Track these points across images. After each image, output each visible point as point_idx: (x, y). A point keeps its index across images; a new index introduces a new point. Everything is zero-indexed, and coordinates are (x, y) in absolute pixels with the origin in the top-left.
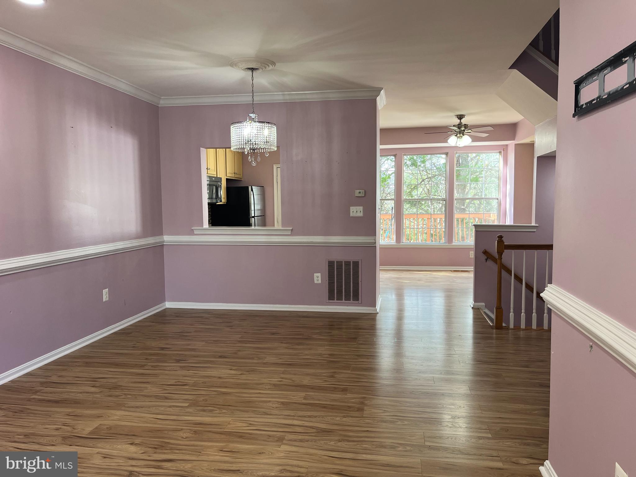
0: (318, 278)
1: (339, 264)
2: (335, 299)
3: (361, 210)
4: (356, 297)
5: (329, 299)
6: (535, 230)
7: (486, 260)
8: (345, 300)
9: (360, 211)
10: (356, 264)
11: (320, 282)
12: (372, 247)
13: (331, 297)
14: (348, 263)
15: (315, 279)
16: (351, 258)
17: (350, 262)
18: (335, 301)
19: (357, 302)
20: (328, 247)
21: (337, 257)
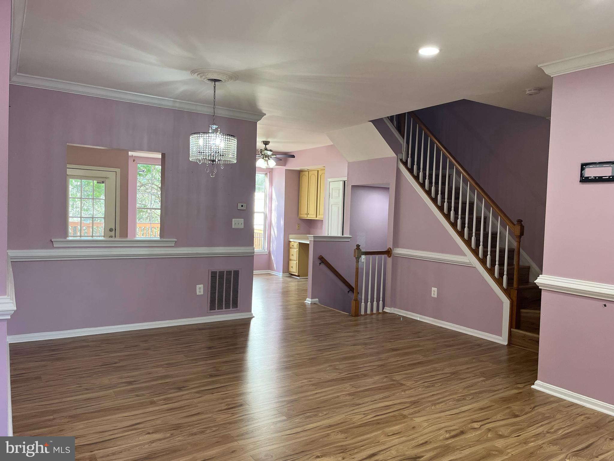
0: (200, 289)
1: (221, 273)
2: (216, 309)
3: (243, 222)
4: (235, 305)
5: (211, 310)
6: (349, 240)
7: (320, 264)
8: (225, 309)
9: (241, 223)
10: (237, 273)
11: (202, 293)
12: (250, 257)
13: (212, 307)
14: (229, 273)
15: (198, 290)
16: (232, 268)
17: (231, 272)
18: (216, 310)
19: (236, 309)
20: (211, 258)
21: (219, 267)
